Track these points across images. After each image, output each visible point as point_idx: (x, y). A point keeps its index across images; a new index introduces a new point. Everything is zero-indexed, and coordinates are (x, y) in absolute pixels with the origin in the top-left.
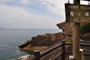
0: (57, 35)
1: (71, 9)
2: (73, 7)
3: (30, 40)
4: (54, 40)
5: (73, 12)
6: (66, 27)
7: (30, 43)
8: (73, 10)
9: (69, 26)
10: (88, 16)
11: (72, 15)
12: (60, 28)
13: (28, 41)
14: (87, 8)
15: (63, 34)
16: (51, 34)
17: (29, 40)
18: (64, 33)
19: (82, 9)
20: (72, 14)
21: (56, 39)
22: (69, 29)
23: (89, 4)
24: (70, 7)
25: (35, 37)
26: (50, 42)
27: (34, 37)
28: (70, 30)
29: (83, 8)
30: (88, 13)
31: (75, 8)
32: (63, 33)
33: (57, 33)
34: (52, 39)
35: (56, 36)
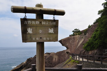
0: (60, 54)
1: (28, 25)
2: (31, 23)
3: (25, 63)
4: (56, 61)
5: (31, 29)
6: (70, 44)
7: (25, 66)
8: (31, 26)
9: (74, 42)
10: (52, 33)
11: (30, 33)
12: (63, 45)
13: (21, 64)
14: (51, 24)
15: (67, 53)
16: (52, 53)
17: (23, 63)
18: (69, 51)
19: (44, 25)
20: (30, 31)
21: (59, 60)
22: (74, 46)
23: (54, 19)
24: (28, 23)
25: (31, 58)
26: (51, 63)
27: (29, 59)
28: (76, 47)
29: (46, 23)
30: (52, 29)
31: (35, 24)
32: (67, 51)
33: (60, 52)
34: (54, 59)
35: (58, 56)
